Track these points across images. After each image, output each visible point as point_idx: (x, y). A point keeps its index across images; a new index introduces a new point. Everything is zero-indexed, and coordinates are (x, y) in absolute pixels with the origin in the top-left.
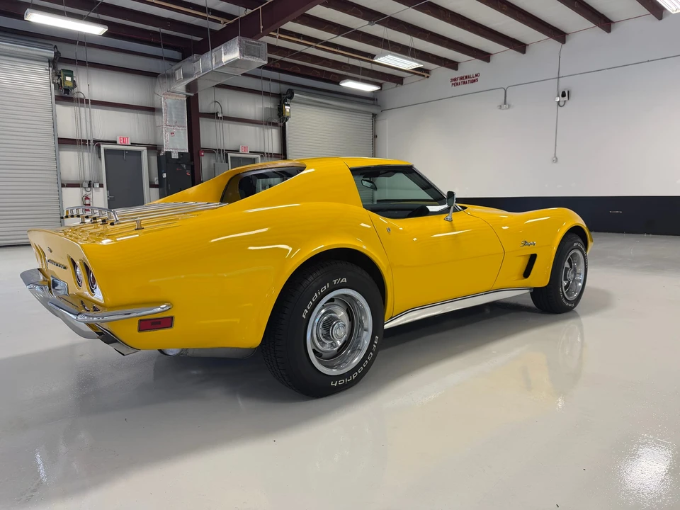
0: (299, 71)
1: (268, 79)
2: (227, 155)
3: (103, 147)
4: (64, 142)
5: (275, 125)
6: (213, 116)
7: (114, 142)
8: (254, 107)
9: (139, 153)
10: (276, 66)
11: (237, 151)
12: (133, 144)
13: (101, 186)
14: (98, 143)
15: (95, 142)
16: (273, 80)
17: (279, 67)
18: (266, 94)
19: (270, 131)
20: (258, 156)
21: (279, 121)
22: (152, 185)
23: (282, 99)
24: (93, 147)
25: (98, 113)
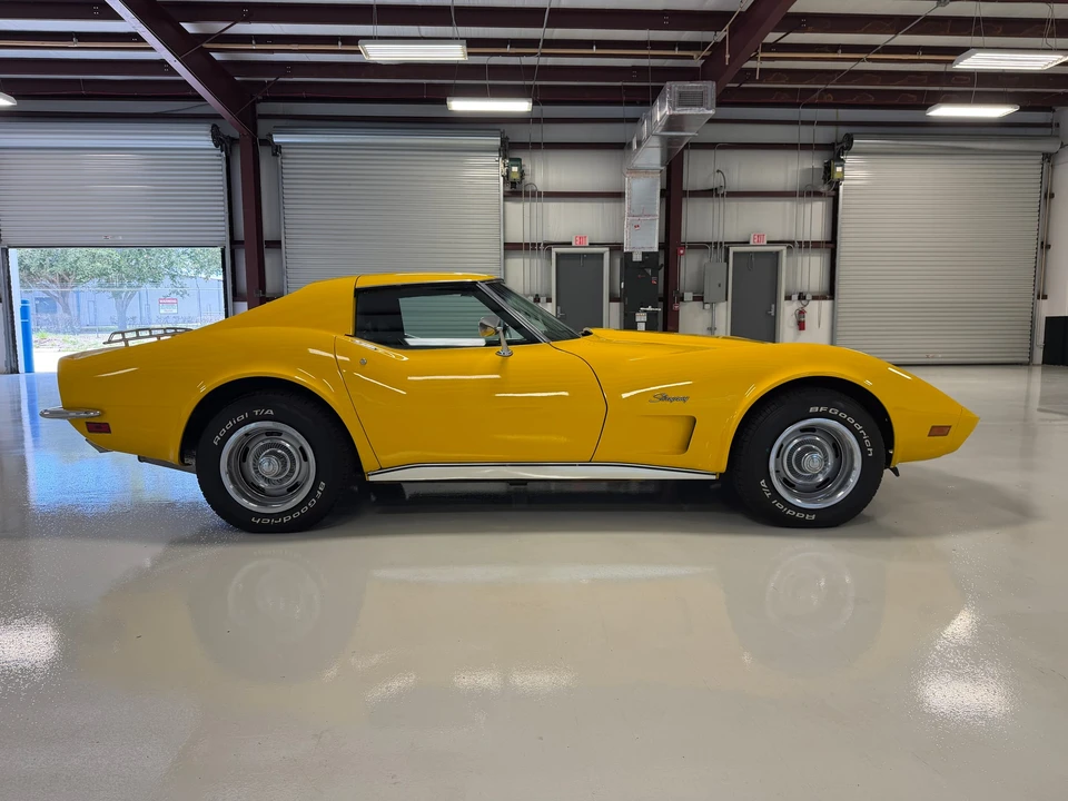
0: (872, 100)
1: (811, 123)
2: (727, 250)
3: (555, 250)
4: (511, 248)
5: (818, 194)
6: (709, 193)
7: (569, 244)
8: (786, 171)
9: (602, 255)
10: (825, 100)
11: (746, 243)
12: (592, 245)
13: (549, 300)
14: (548, 246)
15: (545, 245)
16: (821, 123)
17: (831, 101)
18: (805, 147)
19: (808, 206)
20: (783, 248)
21: (827, 188)
22: (613, 299)
23: (836, 151)
24: (543, 253)
25: (553, 207)
